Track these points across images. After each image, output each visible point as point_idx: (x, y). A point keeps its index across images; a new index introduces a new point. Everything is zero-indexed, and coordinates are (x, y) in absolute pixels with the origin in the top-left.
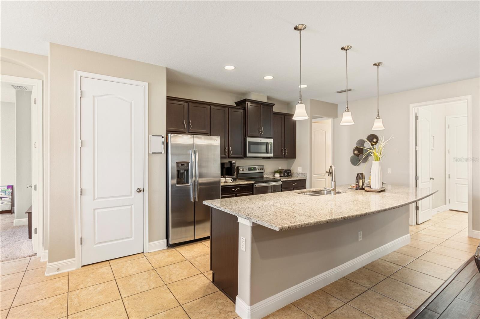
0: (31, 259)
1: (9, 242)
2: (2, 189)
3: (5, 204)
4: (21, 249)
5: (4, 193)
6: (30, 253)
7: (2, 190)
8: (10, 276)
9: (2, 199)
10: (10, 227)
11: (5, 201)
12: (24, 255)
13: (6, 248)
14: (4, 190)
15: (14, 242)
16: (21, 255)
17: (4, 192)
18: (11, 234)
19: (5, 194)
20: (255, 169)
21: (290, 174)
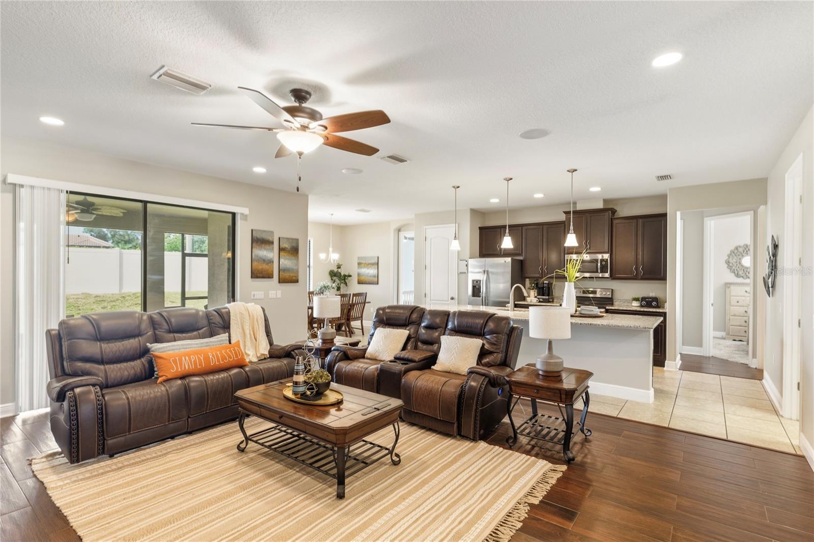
20: (594, 292)
21: (654, 303)
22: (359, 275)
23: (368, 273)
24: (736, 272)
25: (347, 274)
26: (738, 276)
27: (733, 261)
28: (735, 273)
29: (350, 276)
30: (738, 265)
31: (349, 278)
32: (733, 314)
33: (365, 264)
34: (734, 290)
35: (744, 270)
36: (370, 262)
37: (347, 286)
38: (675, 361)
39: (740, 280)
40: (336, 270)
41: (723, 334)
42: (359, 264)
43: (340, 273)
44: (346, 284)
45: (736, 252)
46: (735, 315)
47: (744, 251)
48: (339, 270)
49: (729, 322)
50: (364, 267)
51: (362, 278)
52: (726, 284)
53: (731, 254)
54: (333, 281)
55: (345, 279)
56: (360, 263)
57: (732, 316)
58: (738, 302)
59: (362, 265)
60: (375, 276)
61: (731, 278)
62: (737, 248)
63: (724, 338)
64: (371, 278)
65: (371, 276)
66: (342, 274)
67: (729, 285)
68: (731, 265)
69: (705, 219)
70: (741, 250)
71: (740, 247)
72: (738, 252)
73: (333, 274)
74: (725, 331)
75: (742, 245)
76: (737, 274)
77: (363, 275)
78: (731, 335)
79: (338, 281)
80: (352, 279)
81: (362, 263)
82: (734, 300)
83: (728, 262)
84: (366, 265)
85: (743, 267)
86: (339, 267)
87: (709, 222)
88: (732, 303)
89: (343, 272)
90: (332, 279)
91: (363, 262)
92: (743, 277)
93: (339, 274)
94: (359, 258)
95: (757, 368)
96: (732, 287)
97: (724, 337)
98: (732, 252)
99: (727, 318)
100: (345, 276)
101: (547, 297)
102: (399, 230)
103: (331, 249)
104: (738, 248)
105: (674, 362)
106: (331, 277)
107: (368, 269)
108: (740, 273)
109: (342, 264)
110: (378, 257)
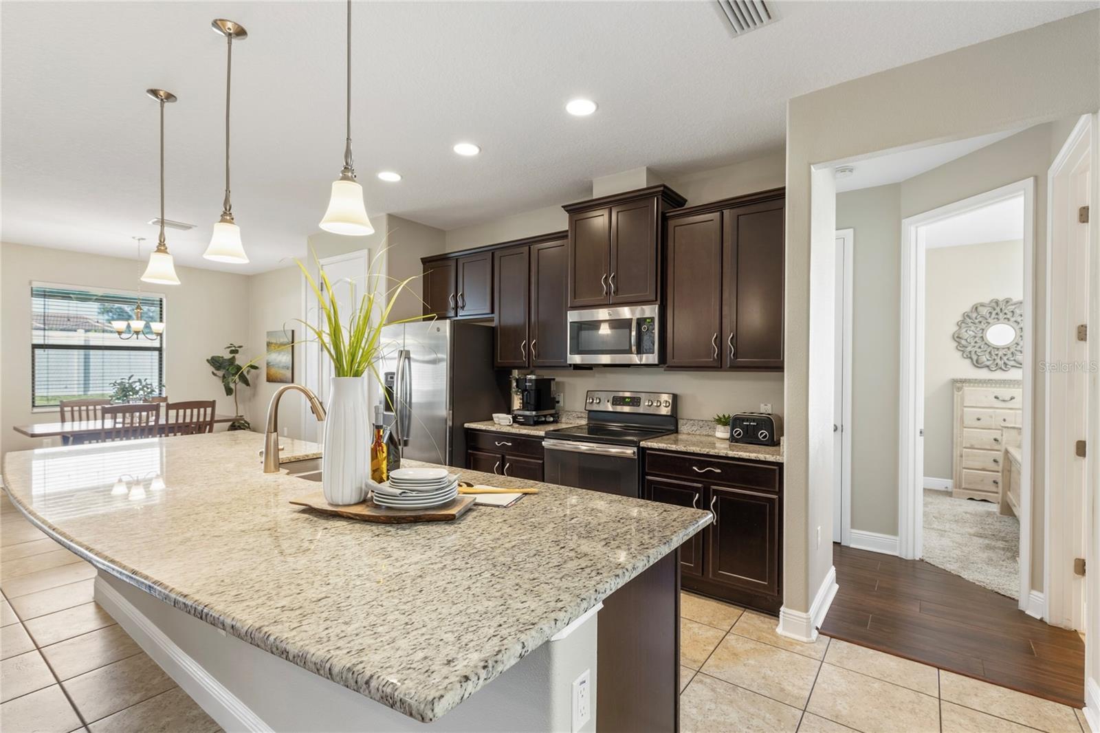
20: (635, 401)
21: (763, 433)
22: (268, 365)
23: (281, 362)
24: (975, 358)
26: (977, 364)
27: (967, 334)
28: (971, 358)
30: (980, 343)
31: (253, 372)
32: (968, 445)
33: (276, 344)
34: (972, 395)
35: (990, 353)
36: (281, 340)
37: (248, 385)
38: (807, 610)
39: (983, 374)
40: (227, 356)
41: (945, 483)
42: (269, 344)
43: (235, 363)
44: (246, 383)
45: (974, 315)
46: (972, 447)
47: (990, 313)
48: (235, 357)
49: (961, 461)
50: (275, 350)
51: (272, 371)
52: (955, 381)
53: (963, 322)
57: (965, 448)
58: (979, 419)
59: (273, 347)
60: (289, 368)
61: (965, 370)
62: (976, 308)
63: (948, 494)
64: (285, 372)
65: (284, 368)
67: (959, 385)
68: (963, 342)
69: (905, 222)
70: (984, 311)
71: (982, 305)
72: (978, 317)
74: (952, 478)
75: (986, 300)
76: (977, 361)
77: (273, 365)
78: (964, 489)
80: (258, 374)
81: (272, 343)
82: (970, 415)
83: (957, 338)
84: (277, 347)
85: (989, 346)
86: (234, 352)
87: (913, 229)
88: (966, 423)
89: (241, 359)
90: (216, 374)
91: (274, 341)
92: (988, 366)
94: (269, 334)
95: (1047, 620)
96: (967, 389)
97: (950, 490)
98: (966, 316)
99: (956, 453)
101: (534, 413)
104: (980, 309)
105: (803, 615)
107: (279, 353)
108: (983, 359)
109: (240, 347)
110: (293, 331)
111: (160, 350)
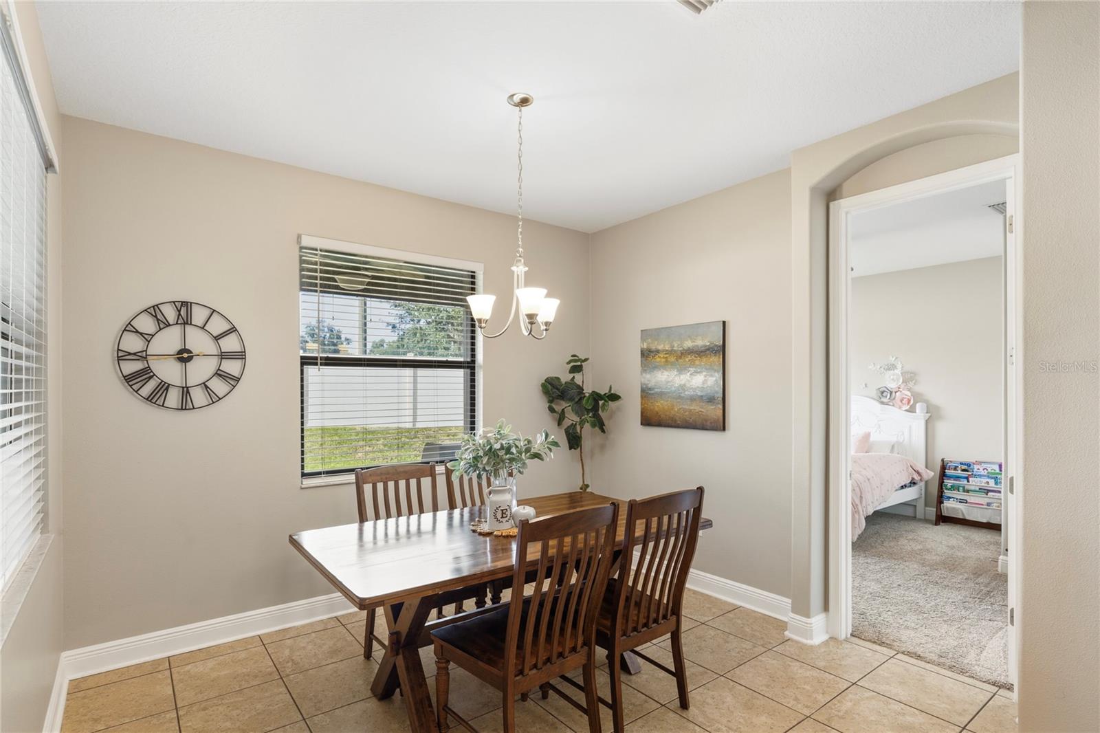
0: (995, 694)
1: (968, 612)
2: (989, 470)
3: (994, 507)
4: (982, 649)
5: (993, 480)
6: (1001, 675)
7: (988, 473)
8: (922, 718)
9: (990, 494)
10: (990, 570)
11: (995, 501)
12: (982, 674)
13: (954, 628)
14: (992, 473)
15: (978, 620)
16: (976, 667)
17: (992, 478)
18: (983, 592)
19: (996, 483)
22: (646, 393)
23: (683, 387)
25: (603, 391)
29: (614, 397)
31: (612, 405)
33: (670, 352)
36: (688, 344)
37: (603, 431)
40: (565, 377)
42: (646, 354)
43: (580, 389)
44: (600, 425)
48: (578, 378)
50: (667, 365)
51: (660, 405)
54: (557, 416)
55: (595, 409)
56: (650, 351)
59: (659, 360)
60: (711, 400)
64: (695, 407)
65: (692, 399)
66: (588, 390)
73: (554, 391)
77: (661, 394)
79: (572, 418)
80: (619, 409)
81: (658, 351)
84: (672, 359)
86: (576, 369)
89: (590, 383)
90: (551, 410)
91: (660, 347)
93: (575, 391)
94: (645, 334)
100: (596, 397)
102: (830, 194)
103: (520, 269)
106: (551, 401)
107: (681, 370)
109: (586, 360)
110: (724, 323)
111: (470, 366)
